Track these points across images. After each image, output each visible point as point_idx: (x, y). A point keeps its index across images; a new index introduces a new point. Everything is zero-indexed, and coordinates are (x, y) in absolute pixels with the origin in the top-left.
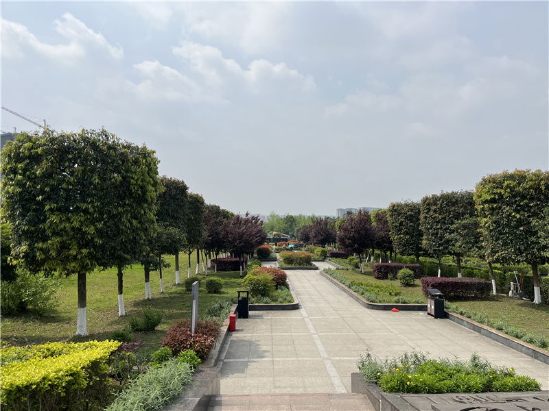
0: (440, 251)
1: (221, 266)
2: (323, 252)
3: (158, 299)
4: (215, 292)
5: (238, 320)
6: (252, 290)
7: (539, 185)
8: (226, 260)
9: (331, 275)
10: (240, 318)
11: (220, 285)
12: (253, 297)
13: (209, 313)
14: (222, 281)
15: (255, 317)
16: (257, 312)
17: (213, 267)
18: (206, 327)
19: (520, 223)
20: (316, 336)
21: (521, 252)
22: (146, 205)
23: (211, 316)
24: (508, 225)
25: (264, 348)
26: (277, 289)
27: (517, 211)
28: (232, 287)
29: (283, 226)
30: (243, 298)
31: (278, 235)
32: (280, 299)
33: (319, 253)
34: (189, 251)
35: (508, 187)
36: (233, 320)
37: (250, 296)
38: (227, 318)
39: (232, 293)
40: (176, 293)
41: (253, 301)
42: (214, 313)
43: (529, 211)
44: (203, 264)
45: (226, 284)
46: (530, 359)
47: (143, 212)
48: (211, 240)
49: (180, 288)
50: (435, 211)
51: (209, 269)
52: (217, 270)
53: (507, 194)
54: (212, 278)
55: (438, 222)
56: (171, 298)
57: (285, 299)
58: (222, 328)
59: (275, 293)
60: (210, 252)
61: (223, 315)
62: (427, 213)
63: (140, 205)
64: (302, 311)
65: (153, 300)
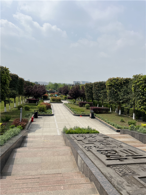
0: (97, 99)
1: (30, 101)
2: (65, 97)
3: (9, 112)
4: (27, 110)
5: (34, 119)
6: (39, 110)
7: (122, 82)
8: (32, 99)
9: (66, 105)
10: (35, 118)
11: (29, 108)
12: (40, 112)
13: (25, 116)
14: (30, 107)
15: (40, 118)
16: (40, 116)
17: (27, 102)
18: (24, 120)
19: (116, 92)
20: (57, 123)
21: (116, 101)
22: (6, 85)
23: (26, 117)
24: (113, 93)
25: (41, 126)
26: (47, 110)
27: (116, 89)
28: (33, 108)
29: (54, 87)
30: (36, 112)
31: (51, 90)
32: (48, 113)
33: (64, 98)
34: (19, 96)
35: (114, 82)
36: (32, 119)
37: (38, 111)
38: (31, 118)
39: (33, 110)
40: (15, 110)
41: (39, 113)
42: (27, 116)
43: (118, 89)
44: (24, 101)
45: (31, 108)
46: (109, 128)
47: (5, 87)
48: (27, 93)
49: (16, 109)
50: (97, 87)
51: (26, 102)
52: (29, 103)
53: (113, 84)
54: (27, 106)
55: (97, 90)
56: (13, 112)
57: (49, 113)
58: (29, 121)
59: (47, 111)
60: (26, 97)
61: (30, 117)
62: (95, 87)
63: (4, 85)
64: (54, 116)
65: (7, 112)
